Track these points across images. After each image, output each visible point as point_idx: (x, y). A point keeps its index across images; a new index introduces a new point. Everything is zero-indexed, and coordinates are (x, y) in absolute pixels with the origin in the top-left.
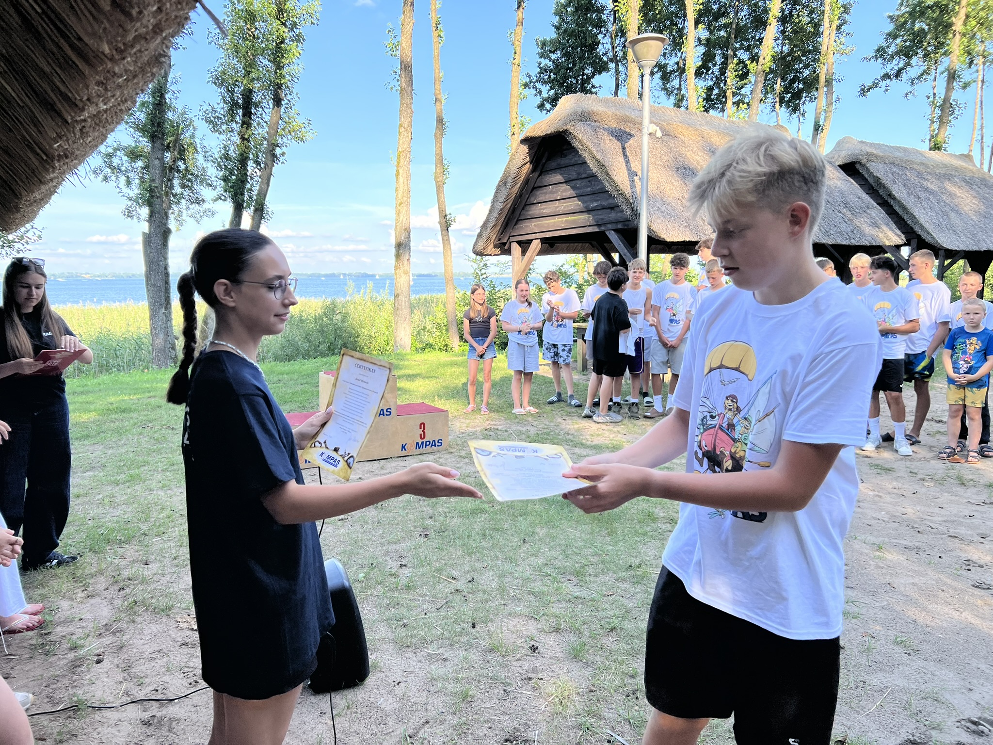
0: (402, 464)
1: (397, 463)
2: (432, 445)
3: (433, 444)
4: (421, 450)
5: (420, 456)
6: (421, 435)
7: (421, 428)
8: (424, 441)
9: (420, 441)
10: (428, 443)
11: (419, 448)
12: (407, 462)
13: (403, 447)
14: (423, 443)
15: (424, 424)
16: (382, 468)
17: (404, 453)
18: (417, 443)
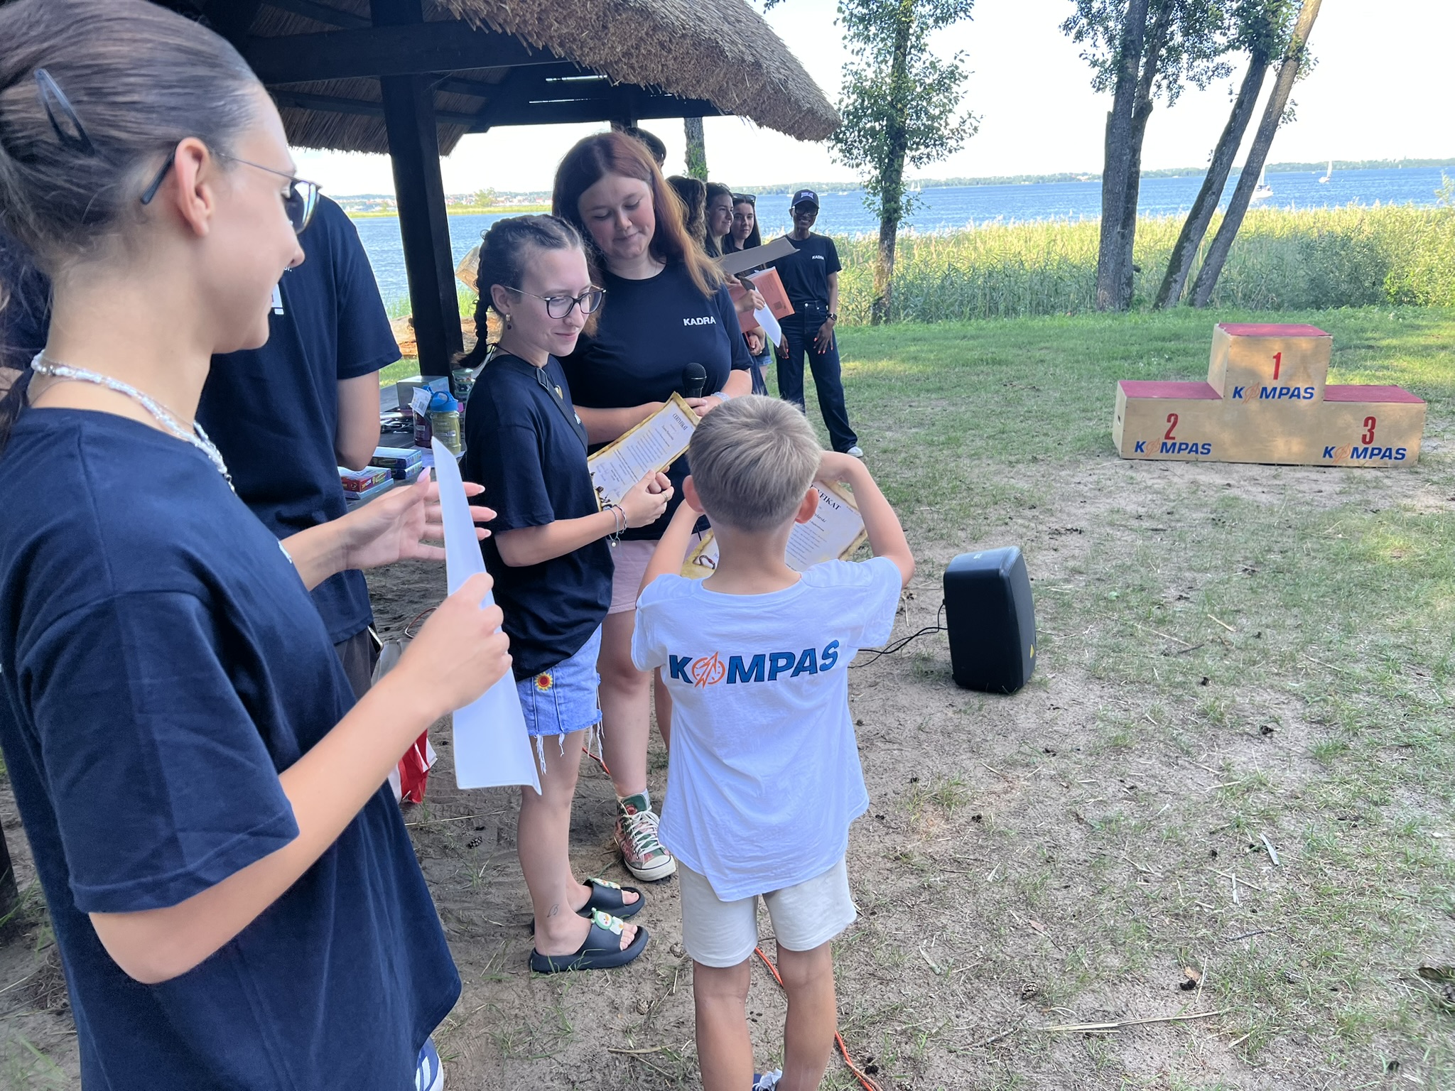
0: (1314, 475)
1: (1307, 474)
2: (1384, 456)
3: (1387, 454)
4: (1362, 461)
5: (1355, 470)
6: (1364, 436)
7: (1366, 425)
8: (1370, 447)
9: (1361, 447)
10: (1376, 452)
11: (1358, 457)
12: (1325, 475)
13: (1328, 452)
14: (1366, 450)
15: (1373, 420)
16: (1275, 477)
17: (1327, 461)
18: (1356, 449)
